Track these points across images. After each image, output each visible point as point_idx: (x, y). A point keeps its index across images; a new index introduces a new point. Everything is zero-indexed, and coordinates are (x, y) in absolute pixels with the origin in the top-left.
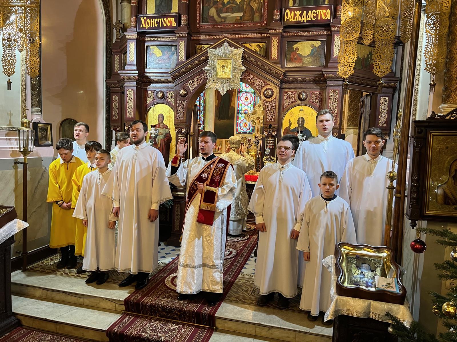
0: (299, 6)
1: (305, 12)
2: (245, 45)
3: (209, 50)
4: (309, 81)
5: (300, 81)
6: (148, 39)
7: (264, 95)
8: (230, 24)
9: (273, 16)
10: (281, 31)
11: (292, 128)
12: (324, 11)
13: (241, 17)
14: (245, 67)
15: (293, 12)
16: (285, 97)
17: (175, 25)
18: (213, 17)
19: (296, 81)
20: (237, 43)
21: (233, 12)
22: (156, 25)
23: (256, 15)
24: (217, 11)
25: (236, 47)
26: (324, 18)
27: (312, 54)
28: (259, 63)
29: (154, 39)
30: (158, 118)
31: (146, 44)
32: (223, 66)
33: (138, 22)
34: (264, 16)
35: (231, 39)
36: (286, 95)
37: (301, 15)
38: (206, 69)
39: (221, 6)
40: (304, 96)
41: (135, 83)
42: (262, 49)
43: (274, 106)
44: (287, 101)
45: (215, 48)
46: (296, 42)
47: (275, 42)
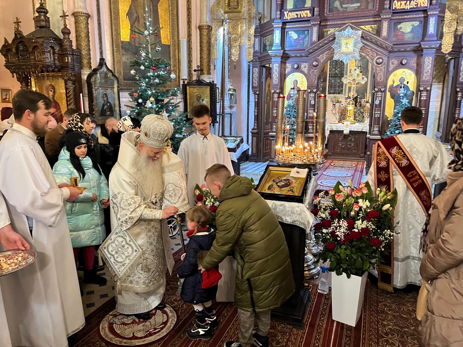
1: (408, 2)
3: (337, 33)
4: (409, 51)
6: (288, 27)
7: (377, 62)
9: (384, 5)
10: (390, 16)
12: (423, 1)
13: (358, 7)
14: (363, 44)
15: (399, 2)
16: (391, 63)
17: (310, 16)
18: (336, 8)
19: (399, 51)
20: (356, 26)
21: (352, 3)
22: (296, 17)
23: (370, 4)
24: (340, 3)
25: (357, 30)
27: (412, 32)
28: (373, 40)
30: (294, 83)
31: (286, 30)
32: (347, 44)
33: (282, 15)
34: (376, 5)
37: (405, 4)
38: (334, 46)
40: (405, 61)
41: (280, 59)
42: (374, 30)
44: (392, 66)
46: (400, 23)
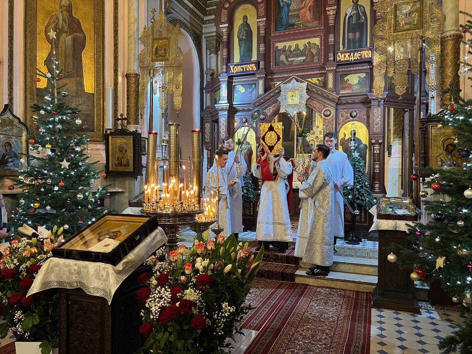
1: (352, 53)
2: (308, 79)
3: (282, 85)
4: (358, 103)
5: (351, 103)
6: (235, 80)
7: (324, 115)
8: (296, 65)
9: (328, 57)
10: (335, 68)
12: (367, 52)
13: (304, 60)
14: (309, 96)
15: (343, 54)
16: (340, 116)
17: (256, 69)
18: (283, 61)
19: (348, 103)
20: (302, 78)
21: (298, 57)
22: (242, 70)
23: (316, 57)
24: (286, 57)
25: (301, 82)
26: (366, 57)
27: (359, 83)
28: (319, 92)
29: (239, 80)
30: (243, 137)
31: (234, 84)
32: (292, 96)
33: (228, 68)
35: (298, 76)
37: (349, 56)
38: (279, 99)
39: (289, 53)
42: (321, 82)
43: (332, 122)
44: (342, 118)
45: (286, 83)
46: (347, 75)
47: (331, 77)
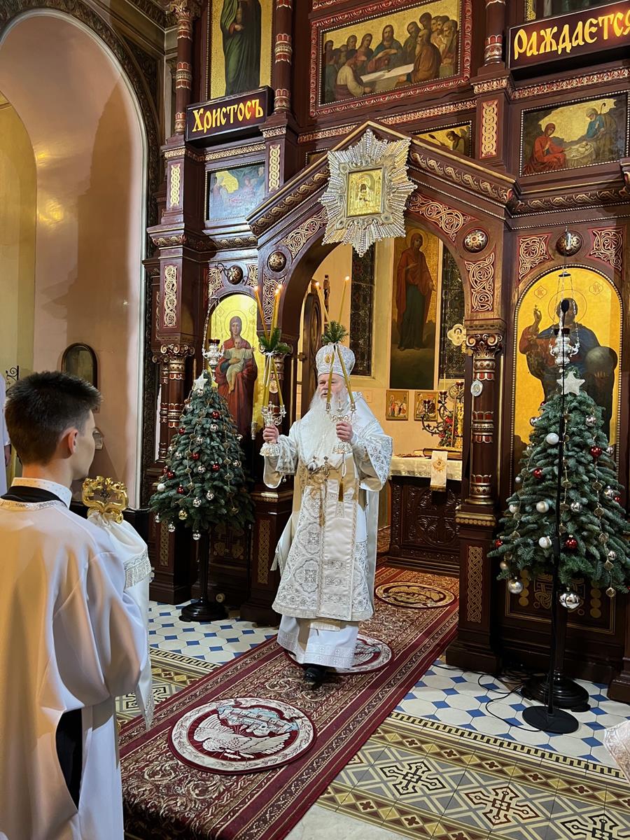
0: (553, 14)
1: (566, 27)
4: (584, 203)
5: (561, 206)
6: (211, 157)
8: (384, 94)
9: (485, 52)
10: (504, 83)
11: (542, 327)
12: (620, 15)
13: (409, 75)
15: (535, 34)
16: (522, 251)
17: (262, 115)
18: (345, 87)
19: (549, 206)
21: (390, 67)
22: (223, 122)
23: (446, 62)
24: (354, 72)
25: (393, 139)
26: (618, 32)
27: (592, 134)
28: (450, 170)
29: (222, 155)
30: (231, 325)
31: (209, 168)
32: (363, 187)
33: (188, 119)
34: (463, 63)
35: (386, 124)
36: (523, 246)
37: (556, 37)
39: (363, 58)
40: (571, 242)
41: (180, 251)
42: (462, 141)
43: (491, 270)
44: (528, 259)
45: (344, 148)
46: (548, 110)
47: (490, 116)
